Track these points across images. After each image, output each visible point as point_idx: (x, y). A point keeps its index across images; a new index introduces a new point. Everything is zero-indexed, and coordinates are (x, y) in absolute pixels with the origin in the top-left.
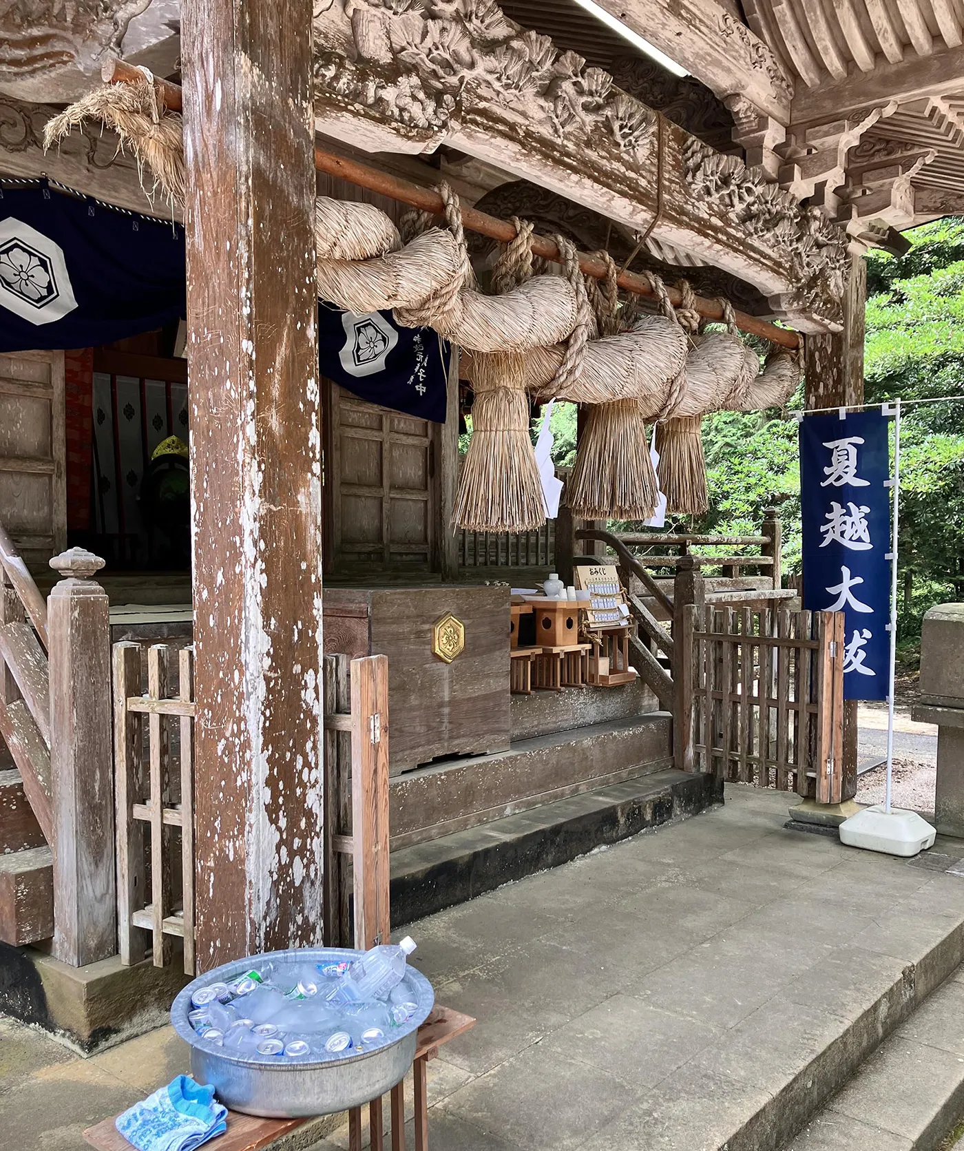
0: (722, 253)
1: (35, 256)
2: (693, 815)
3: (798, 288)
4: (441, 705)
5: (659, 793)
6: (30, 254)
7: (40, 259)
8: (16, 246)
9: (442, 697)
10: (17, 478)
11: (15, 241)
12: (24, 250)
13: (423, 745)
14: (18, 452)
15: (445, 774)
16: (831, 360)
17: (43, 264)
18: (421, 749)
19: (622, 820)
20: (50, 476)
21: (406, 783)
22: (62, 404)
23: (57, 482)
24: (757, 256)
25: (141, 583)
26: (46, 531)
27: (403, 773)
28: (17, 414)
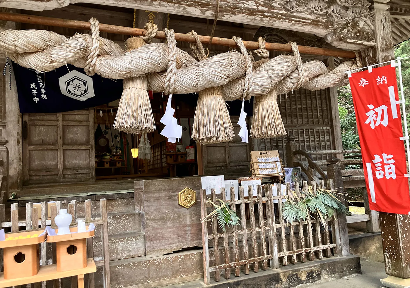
0: (271, 21)
1: (82, 81)
2: (338, 279)
3: (334, 30)
4: (186, 226)
5: (311, 267)
6: (80, 81)
7: (83, 82)
8: (76, 79)
9: (186, 223)
10: (78, 151)
11: (75, 77)
12: (78, 80)
13: (176, 243)
14: (78, 143)
15: (183, 256)
16: (372, 60)
17: (84, 83)
18: (174, 245)
19: (284, 280)
20: (89, 149)
21: (160, 259)
22: (93, 126)
23: (91, 151)
24: (299, 19)
25: (121, 183)
26: (88, 167)
27: (165, 255)
28: (78, 131)
